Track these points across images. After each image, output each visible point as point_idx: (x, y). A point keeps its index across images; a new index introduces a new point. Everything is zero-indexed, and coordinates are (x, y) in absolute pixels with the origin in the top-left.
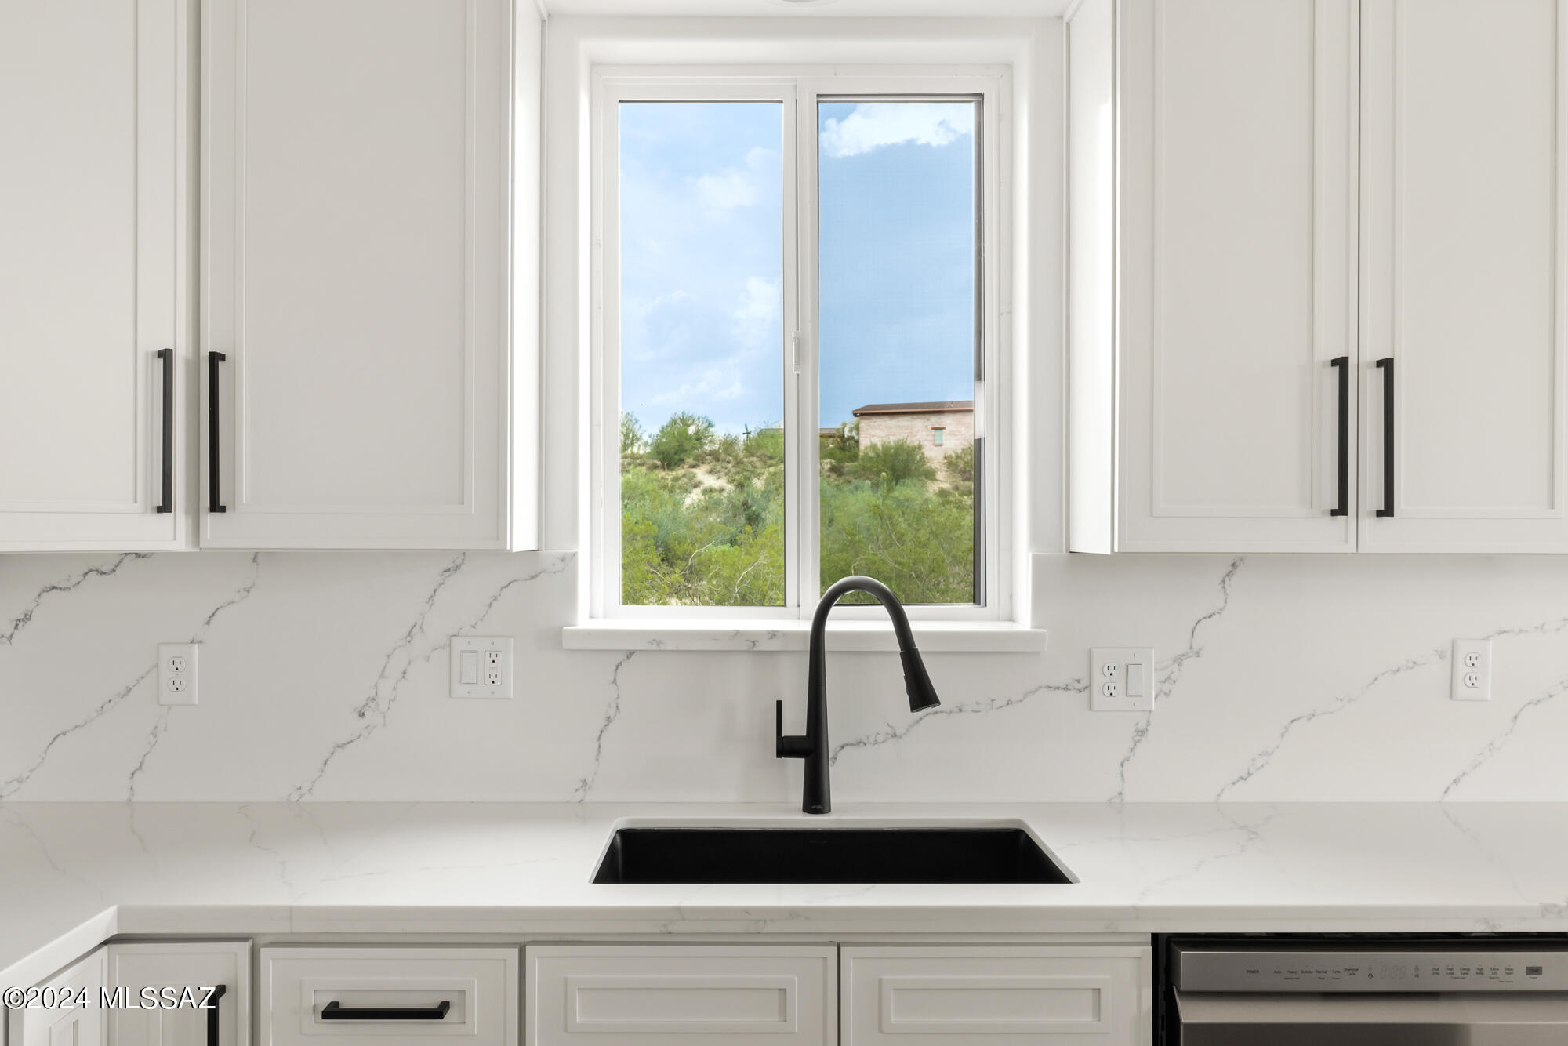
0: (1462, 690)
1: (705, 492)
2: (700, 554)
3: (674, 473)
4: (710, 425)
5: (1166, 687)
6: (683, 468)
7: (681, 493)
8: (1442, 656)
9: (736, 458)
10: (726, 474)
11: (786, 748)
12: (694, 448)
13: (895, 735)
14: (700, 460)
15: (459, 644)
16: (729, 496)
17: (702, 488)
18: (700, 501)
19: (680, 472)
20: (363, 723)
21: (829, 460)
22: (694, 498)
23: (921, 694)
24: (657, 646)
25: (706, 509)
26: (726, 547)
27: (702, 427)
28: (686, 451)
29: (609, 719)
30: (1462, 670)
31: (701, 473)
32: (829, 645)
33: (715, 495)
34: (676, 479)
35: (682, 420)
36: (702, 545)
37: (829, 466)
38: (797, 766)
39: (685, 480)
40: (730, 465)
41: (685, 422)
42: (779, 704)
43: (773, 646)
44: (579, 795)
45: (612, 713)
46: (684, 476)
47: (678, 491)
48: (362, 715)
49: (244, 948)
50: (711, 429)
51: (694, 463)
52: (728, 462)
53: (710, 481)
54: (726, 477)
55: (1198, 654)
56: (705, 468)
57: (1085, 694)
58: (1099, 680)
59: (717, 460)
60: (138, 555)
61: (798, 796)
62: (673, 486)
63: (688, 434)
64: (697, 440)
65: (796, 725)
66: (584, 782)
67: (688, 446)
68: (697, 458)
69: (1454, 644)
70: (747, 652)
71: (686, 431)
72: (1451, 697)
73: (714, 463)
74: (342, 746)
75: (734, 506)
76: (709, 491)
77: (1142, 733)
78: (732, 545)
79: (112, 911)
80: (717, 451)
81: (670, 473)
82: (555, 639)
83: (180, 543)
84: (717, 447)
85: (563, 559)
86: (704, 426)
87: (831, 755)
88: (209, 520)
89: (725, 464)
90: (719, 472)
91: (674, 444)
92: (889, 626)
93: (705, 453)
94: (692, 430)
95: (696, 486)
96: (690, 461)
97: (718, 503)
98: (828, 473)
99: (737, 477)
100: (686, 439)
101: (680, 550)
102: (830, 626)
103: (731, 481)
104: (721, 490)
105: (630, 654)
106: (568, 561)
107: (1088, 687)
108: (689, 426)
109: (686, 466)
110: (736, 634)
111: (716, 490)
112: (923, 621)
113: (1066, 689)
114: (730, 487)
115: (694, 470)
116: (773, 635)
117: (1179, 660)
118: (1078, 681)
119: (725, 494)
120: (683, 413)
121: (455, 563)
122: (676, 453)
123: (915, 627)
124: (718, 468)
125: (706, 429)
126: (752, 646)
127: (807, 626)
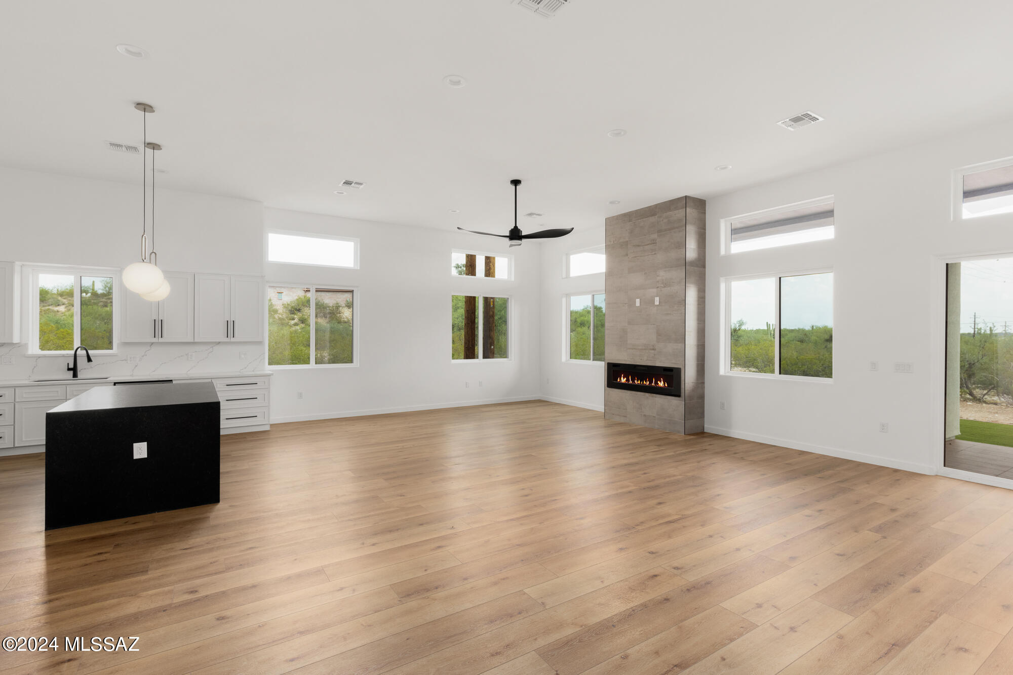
0: (189, 359)
5: (140, 360)
11: (69, 369)
13: (88, 367)
15: (3, 357)
23: (90, 361)
24: (46, 356)
29: (35, 367)
32: (77, 356)
38: (72, 372)
42: (69, 364)
43: (68, 356)
44: (29, 377)
45: (36, 365)
55: (146, 355)
58: (129, 359)
61: (72, 376)
65: (71, 366)
70: (63, 357)
77: (136, 366)
82: (24, 355)
85: (25, 344)
87: (77, 370)
92: (86, 353)
102: (77, 353)
105: (40, 357)
106: (27, 344)
107: (127, 360)
110: (61, 354)
112: (90, 352)
113: (120, 360)
116: (67, 354)
117: (143, 356)
118: (125, 359)
123: (89, 353)
127: (74, 353)
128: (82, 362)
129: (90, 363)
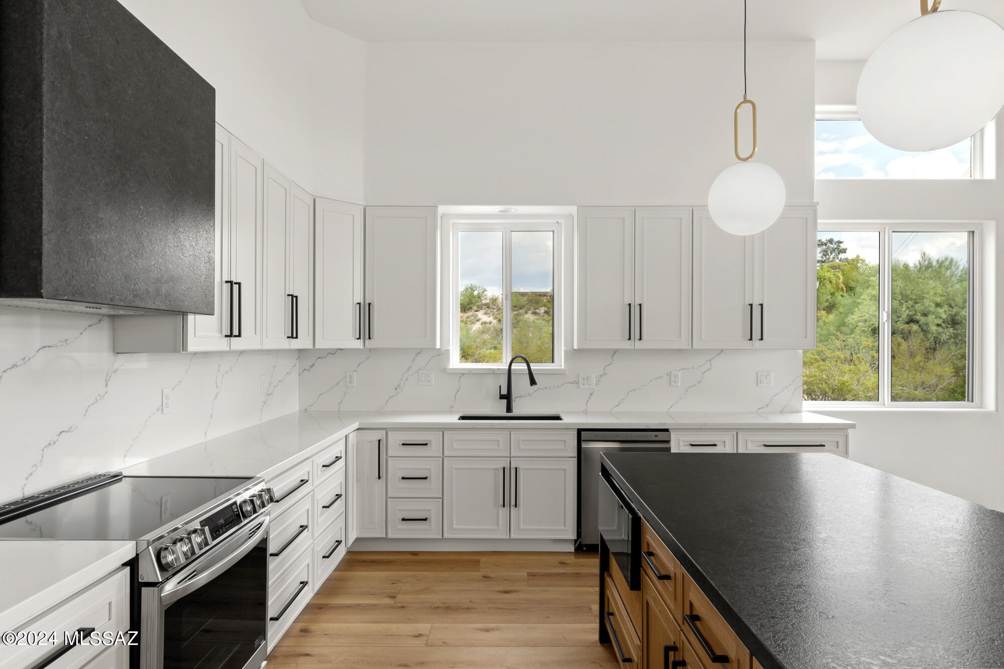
0: (673, 384)
1: (482, 324)
2: (480, 353)
3: (467, 314)
4: (485, 290)
5: (598, 383)
6: (471, 312)
7: (471, 324)
8: (668, 375)
9: (498, 306)
10: (493, 315)
11: (502, 397)
12: (477, 302)
13: (529, 395)
14: (480, 308)
15: (421, 372)
16: (494, 326)
17: (481, 322)
18: (479, 328)
19: (470, 313)
20: (396, 391)
21: (543, 308)
22: (477, 326)
23: (533, 382)
24: (470, 372)
25: (483, 332)
26: (493, 351)
27: (481, 291)
28: (473, 303)
29: (458, 391)
30: (673, 378)
31: (480, 314)
32: (512, 372)
33: (488, 325)
34: (468, 317)
35: (471, 288)
36: (481, 349)
37: (544, 311)
38: (505, 401)
39: (473, 318)
40: (495, 310)
41: (472, 289)
42: (500, 386)
43: (499, 372)
44: (451, 409)
45: (459, 389)
46: (472, 316)
47: (469, 323)
48: (396, 389)
49: (384, 432)
50: (486, 293)
51: (477, 309)
52: (494, 309)
53: (485, 318)
54: (493, 316)
55: (606, 374)
56: (482, 312)
57: (577, 384)
58: (581, 381)
59: (488, 308)
60: (341, 349)
61: (505, 409)
62: (467, 321)
63: (473, 295)
64: (479, 298)
65: (504, 391)
66: (452, 406)
67: (474, 301)
68: (478, 307)
69: (670, 372)
70: (492, 374)
71: (473, 293)
72: (670, 385)
73: (487, 309)
74: (391, 397)
75: (496, 330)
76: (484, 323)
77: (592, 394)
78: (495, 349)
79: (358, 423)
80: (488, 303)
81: (465, 314)
82: (445, 370)
83: (361, 347)
84: (488, 301)
85: (446, 350)
86: (482, 290)
87: (513, 399)
88: (367, 341)
89: (492, 310)
90: (489, 313)
91: (467, 300)
92: (526, 368)
93: (482, 304)
94: (476, 293)
95: (478, 321)
96: (475, 308)
97: (489, 329)
98: (543, 314)
99: (498, 316)
100: (473, 297)
101: (470, 351)
102: (512, 368)
103: (496, 318)
104: (490, 323)
105: (463, 374)
106: (448, 351)
107: (578, 383)
108: (474, 291)
109: (473, 311)
110: (490, 369)
111: (488, 323)
112: (534, 366)
113: (573, 383)
114: (495, 321)
115: (477, 313)
116: (499, 369)
117: (601, 376)
118: (576, 381)
119: (492, 325)
120: (471, 285)
121: (419, 352)
122: (468, 304)
123: (532, 368)
124: (489, 311)
125: (483, 292)
126: (493, 372)
127: (507, 368)
128: (521, 385)
129: (534, 387)
